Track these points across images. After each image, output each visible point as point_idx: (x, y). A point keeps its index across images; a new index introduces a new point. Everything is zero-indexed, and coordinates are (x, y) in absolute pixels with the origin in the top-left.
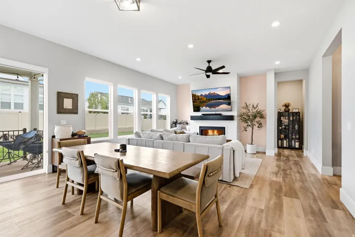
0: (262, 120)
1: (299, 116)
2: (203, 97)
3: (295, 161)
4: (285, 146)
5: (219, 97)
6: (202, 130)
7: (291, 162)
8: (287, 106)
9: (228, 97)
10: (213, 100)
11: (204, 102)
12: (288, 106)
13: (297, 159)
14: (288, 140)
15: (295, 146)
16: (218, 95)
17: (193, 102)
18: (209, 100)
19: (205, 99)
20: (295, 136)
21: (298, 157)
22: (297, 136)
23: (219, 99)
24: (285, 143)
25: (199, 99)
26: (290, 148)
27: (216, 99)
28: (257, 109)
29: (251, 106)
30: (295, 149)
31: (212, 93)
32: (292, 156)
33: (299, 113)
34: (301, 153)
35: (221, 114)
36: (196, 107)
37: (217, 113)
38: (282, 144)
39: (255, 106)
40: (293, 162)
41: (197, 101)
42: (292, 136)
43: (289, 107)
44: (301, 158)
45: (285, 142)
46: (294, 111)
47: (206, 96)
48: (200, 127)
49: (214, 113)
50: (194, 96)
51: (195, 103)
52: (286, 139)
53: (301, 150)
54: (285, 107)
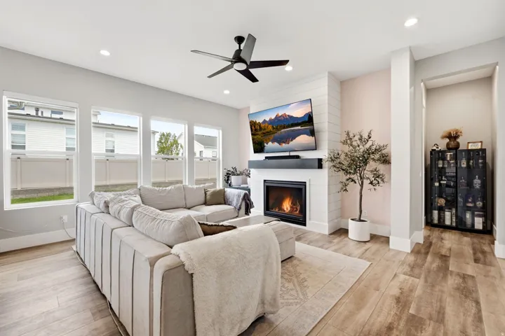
0: (382, 168)
1: (484, 158)
2: (267, 124)
3: (464, 277)
4: (448, 222)
5: (293, 122)
6: (267, 186)
7: (452, 281)
8: (453, 137)
9: (309, 120)
10: (284, 128)
11: (269, 133)
12: (456, 137)
13: (471, 269)
14: (454, 211)
15: (473, 225)
16: (291, 117)
17: (252, 134)
18: (278, 129)
19: (270, 128)
20: (474, 202)
21: (476, 261)
22: (479, 204)
23: (293, 125)
24: (448, 218)
25: (261, 129)
26: (461, 227)
27: (288, 126)
28: (370, 143)
29: (357, 138)
30: (472, 231)
31: (280, 115)
32: (460, 255)
33: (484, 151)
34: (486, 248)
35: (298, 157)
36: (258, 144)
37: (293, 154)
38: (441, 218)
39: (365, 136)
40: (458, 280)
41: (260, 133)
42: (466, 201)
43: (458, 140)
44: (485, 263)
45: (447, 214)
46: (471, 147)
47: (271, 122)
48: (265, 181)
49: (287, 154)
50: (253, 124)
51: (256, 137)
52: (450, 209)
53: (487, 237)
54: (448, 140)
